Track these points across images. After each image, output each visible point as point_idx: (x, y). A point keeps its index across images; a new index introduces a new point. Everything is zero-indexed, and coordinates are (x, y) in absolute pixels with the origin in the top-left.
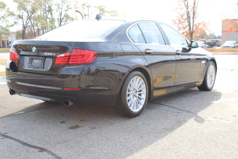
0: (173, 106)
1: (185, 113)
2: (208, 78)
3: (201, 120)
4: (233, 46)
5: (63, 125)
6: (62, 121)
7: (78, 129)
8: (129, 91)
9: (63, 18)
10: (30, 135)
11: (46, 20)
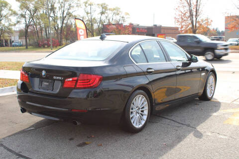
0: (174, 119)
1: (185, 127)
2: (208, 88)
3: (199, 135)
4: (236, 43)
5: (71, 142)
6: (70, 138)
7: (86, 146)
8: (132, 109)
9: (65, 17)
10: (42, 154)
11: (49, 19)
